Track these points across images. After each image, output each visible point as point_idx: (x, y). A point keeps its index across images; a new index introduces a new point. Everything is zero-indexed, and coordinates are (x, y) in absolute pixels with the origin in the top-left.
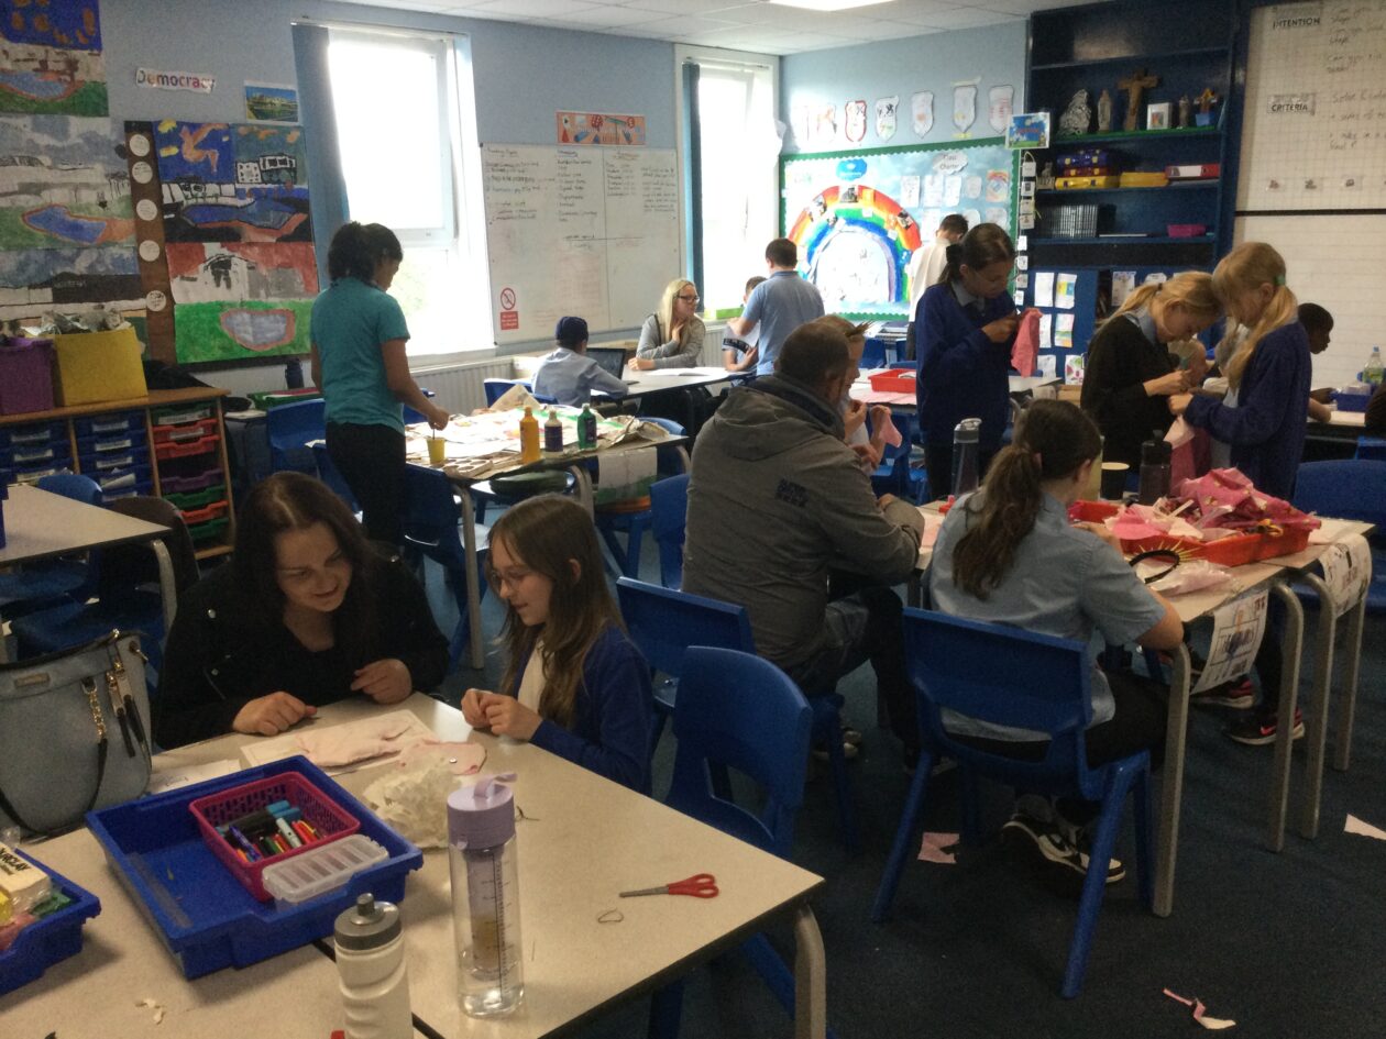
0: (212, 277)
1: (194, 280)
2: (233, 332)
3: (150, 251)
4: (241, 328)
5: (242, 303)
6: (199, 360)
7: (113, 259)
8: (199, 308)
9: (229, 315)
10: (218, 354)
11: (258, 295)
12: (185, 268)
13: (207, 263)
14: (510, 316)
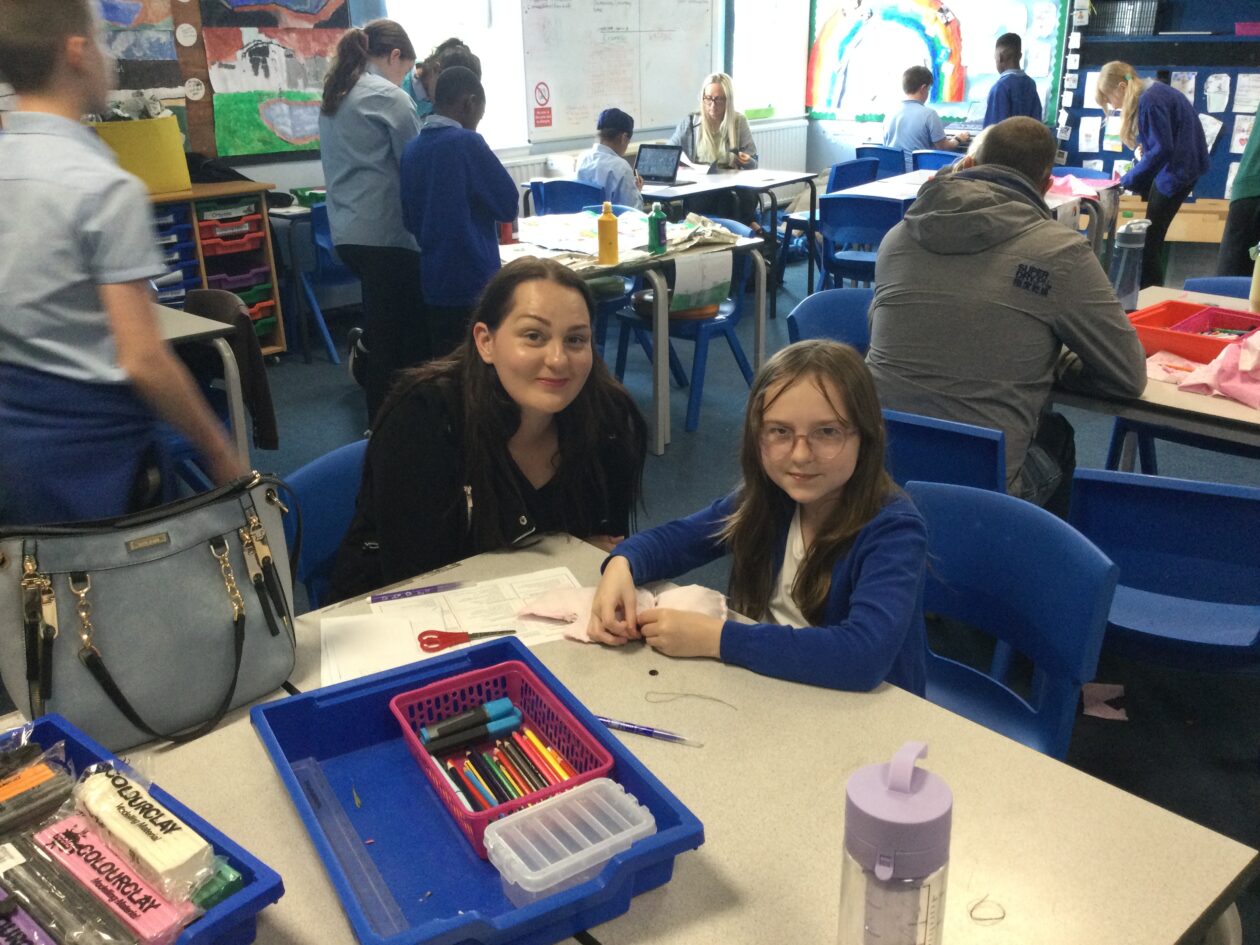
0: (250, 65)
1: (233, 67)
2: (273, 125)
3: (187, 35)
4: (280, 120)
5: (281, 93)
6: (239, 154)
7: (151, 43)
8: (238, 98)
9: (268, 104)
10: (257, 148)
11: (295, 85)
12: (222, 56)
13: (245, 49)
14: (544, 113)
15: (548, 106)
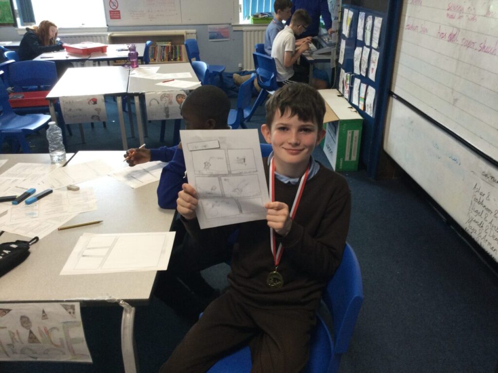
14: (116, 13)
15: (117, 10)
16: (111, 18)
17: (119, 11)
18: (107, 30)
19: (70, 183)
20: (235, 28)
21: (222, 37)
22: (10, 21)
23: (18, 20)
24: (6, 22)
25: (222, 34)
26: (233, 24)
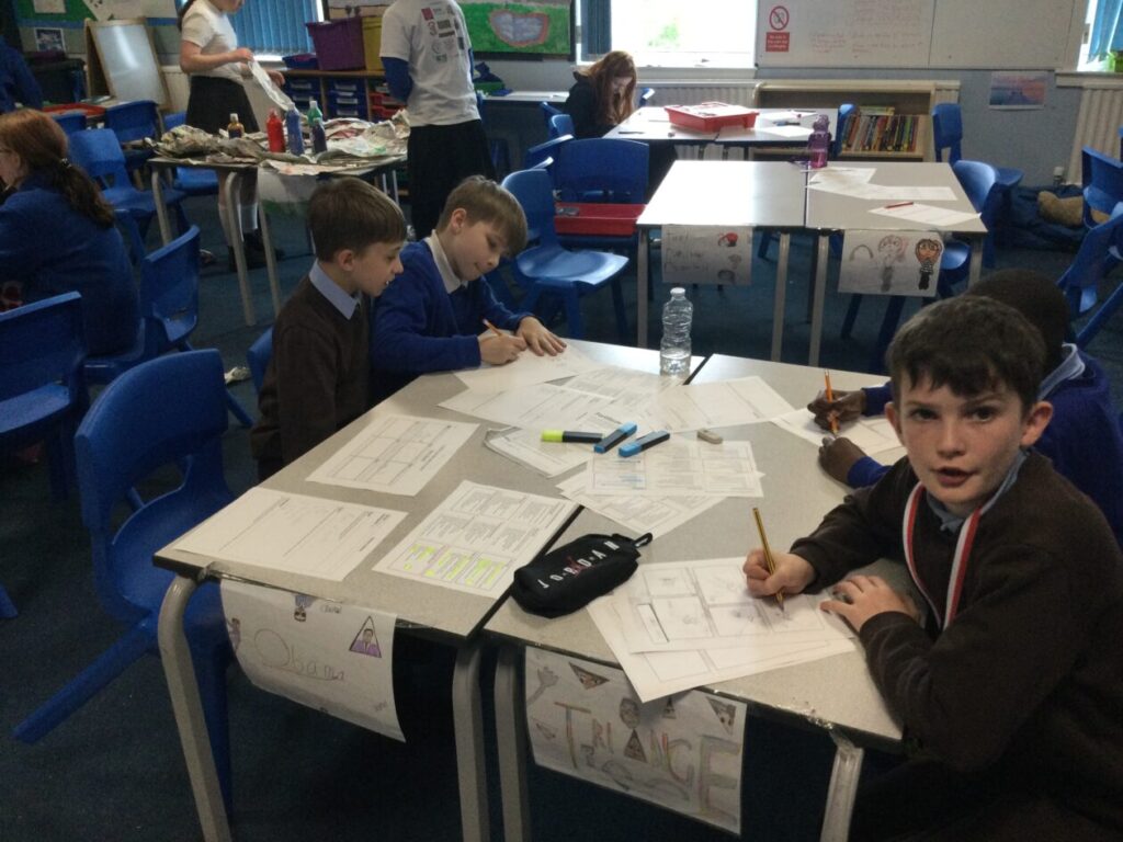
2: (499, 30)
4: (504, 27)
5: (507, 5)
8: (474, 7)
9: (496, 15)
10: (487, 47)
14: (780, 37)
15: (785, 30)
16: (768, 49)
17: (787, 35)
18: (753, 75)
19: (702, 425)
20: (1061, 81)
21: (1025, 101)
22: (563, 49)
23: (579, 47)
24: (553, 51)
25: (1025, 94)
26: (1058, 71)
